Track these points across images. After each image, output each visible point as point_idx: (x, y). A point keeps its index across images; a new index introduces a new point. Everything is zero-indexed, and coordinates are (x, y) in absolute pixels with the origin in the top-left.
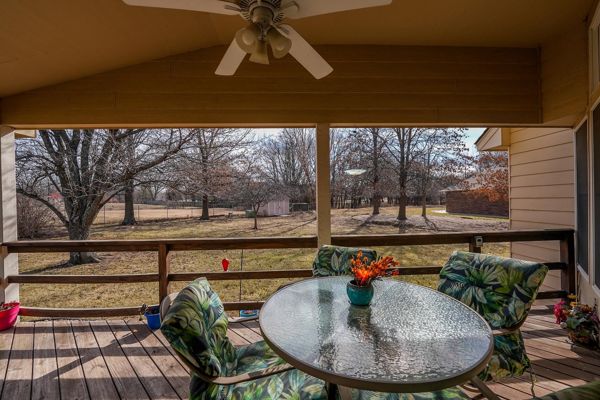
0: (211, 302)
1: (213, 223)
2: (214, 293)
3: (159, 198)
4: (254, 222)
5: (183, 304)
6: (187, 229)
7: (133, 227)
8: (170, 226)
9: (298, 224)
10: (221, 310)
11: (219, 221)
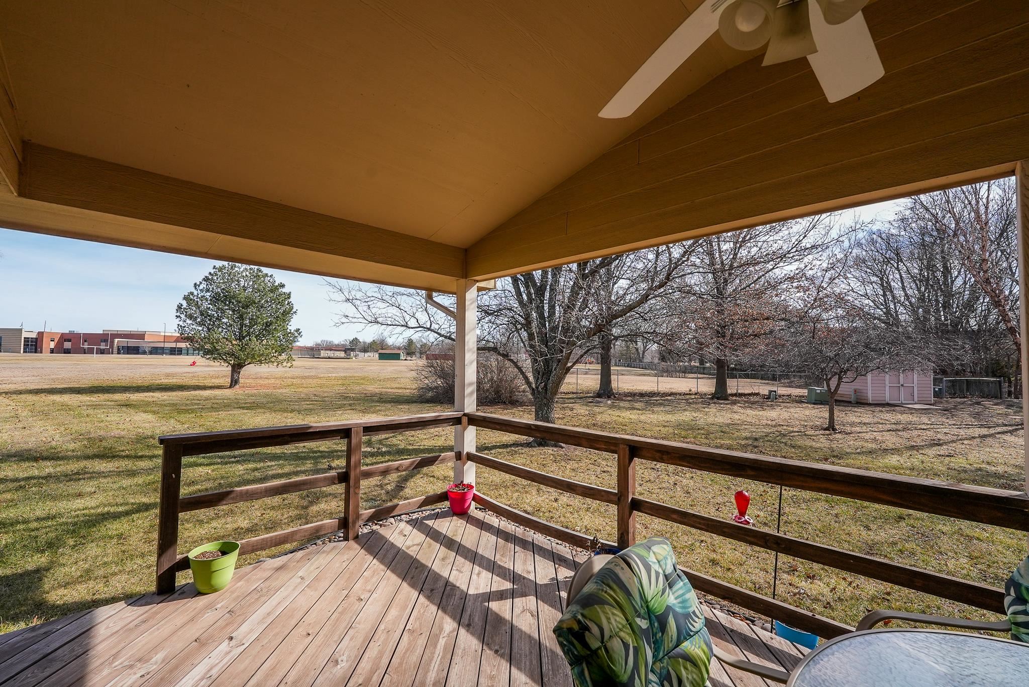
0: (671, 599)
1: (735, 408)
2: (682, 581)
3: (648, 359)
4: (827, 415)
5: (603, 593)
6: (687, 413)
7: (609, 402)
8: (661, 404)
9: (962, 432)
10: (694, 624)
11: (746, 405)
